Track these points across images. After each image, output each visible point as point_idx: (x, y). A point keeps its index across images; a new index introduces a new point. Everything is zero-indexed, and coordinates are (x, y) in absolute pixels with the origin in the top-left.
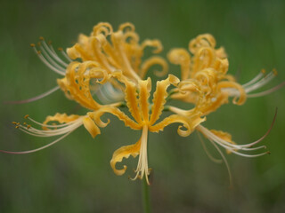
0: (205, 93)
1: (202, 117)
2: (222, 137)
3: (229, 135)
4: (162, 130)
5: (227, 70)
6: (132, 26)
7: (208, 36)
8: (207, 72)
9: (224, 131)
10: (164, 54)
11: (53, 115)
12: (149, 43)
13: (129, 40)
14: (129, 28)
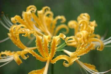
0: (81, 44)
1: (78, 57)
2: (90, 67)
3: (94, 66)
4: (55, 63)
5: (93, 32)
6: (49, 8)
7: (86, 14)
8: (83, 33)
9: (91, 64)
10: (66, 23)
11: (4, 51)
12: (59, 17)
13: (48, 15)
14: (47, 9)
